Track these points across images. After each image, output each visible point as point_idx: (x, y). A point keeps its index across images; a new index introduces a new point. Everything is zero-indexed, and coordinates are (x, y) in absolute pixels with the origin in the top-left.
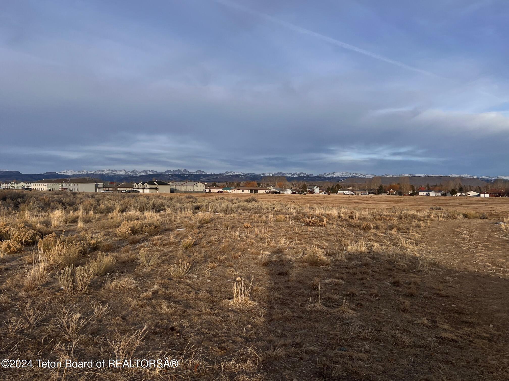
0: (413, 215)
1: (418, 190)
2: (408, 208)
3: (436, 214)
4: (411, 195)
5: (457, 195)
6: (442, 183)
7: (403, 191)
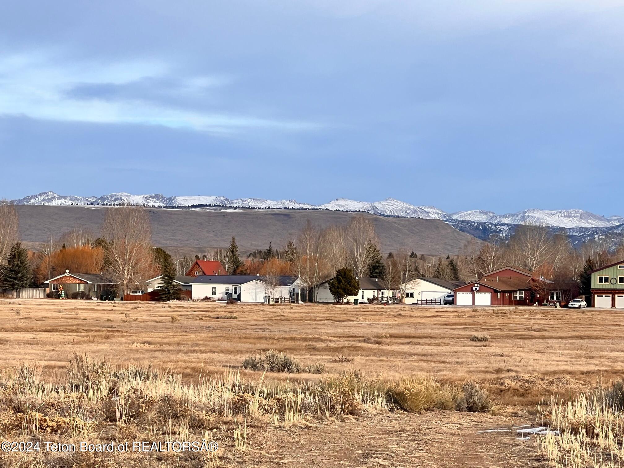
0: (167, 400)
1: (189, 274)
2: (146, 363)
3: (272, 395)
4: (155, 296)
5: (359, 297)
6: (294, 242)
7: (121, 278)
